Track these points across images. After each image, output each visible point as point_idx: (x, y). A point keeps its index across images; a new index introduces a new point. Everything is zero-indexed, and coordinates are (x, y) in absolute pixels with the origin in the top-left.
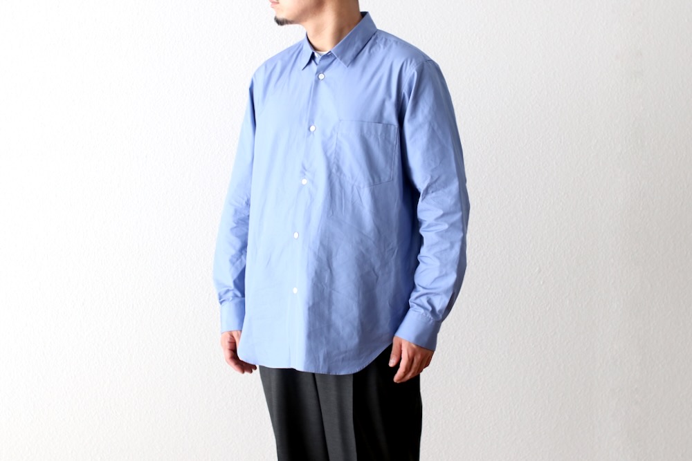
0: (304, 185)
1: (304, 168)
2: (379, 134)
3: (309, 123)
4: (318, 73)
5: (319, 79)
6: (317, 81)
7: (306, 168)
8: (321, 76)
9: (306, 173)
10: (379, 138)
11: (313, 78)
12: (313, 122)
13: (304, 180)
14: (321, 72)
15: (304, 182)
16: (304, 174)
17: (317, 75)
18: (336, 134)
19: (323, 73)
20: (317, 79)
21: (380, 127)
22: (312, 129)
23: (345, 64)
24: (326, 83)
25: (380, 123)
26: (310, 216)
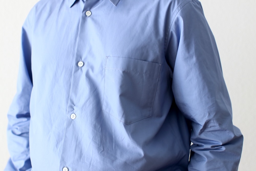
0: (72, 120)
1: (73, 103)
2: (144, 71)
3: (77, 59)
4: (85, 10)
5: (86, 16)
6: (84, 18)
7: (75, 103)
8: (88, 13)
9: (75, 107)
10: (144, 75)
11: (80, 15)
12: (81, 58)
13: (73, 115)
14: (88, 9)
15: (73, 117)
16: (72, 109)
17: (84, 12)
18: (104, 70)
19: (90, 10)
20: (84, 15)
21: (145, 65)
22: (80, 64)
23: (114, 3)
24: (93, 19)
25: (145, 60)
26: (81, 152)
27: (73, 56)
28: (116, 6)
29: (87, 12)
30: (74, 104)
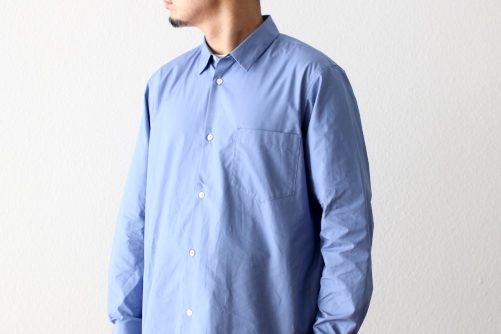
0: (201, 199)
2: (281, 144)
3: (206, 131)
4: (216, 77)
5: (217, 84)
6: (215, 86)
7: (204, 180)
8: (219, 81)
9: (203, 185)
10: (281, 148)
11: (211, 83)
12: (211, 131)
13: (201, 193)
14: (220, 76)
15: (201, 195)
16: (201, 187)
17: (215, 80)
18: (234, 143)
19: (221, 78)
20: (215, 83)
21: (282, 137)
22: (210, 137)
23: (245, 68)
24: (224, 88)
25: (281, 132)
26: (208, 233)
27: (203, 129)
28: (248, 71)
29: (218, 79)
30: (202, 181)
